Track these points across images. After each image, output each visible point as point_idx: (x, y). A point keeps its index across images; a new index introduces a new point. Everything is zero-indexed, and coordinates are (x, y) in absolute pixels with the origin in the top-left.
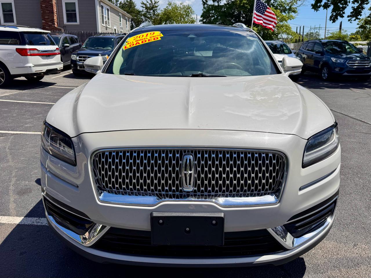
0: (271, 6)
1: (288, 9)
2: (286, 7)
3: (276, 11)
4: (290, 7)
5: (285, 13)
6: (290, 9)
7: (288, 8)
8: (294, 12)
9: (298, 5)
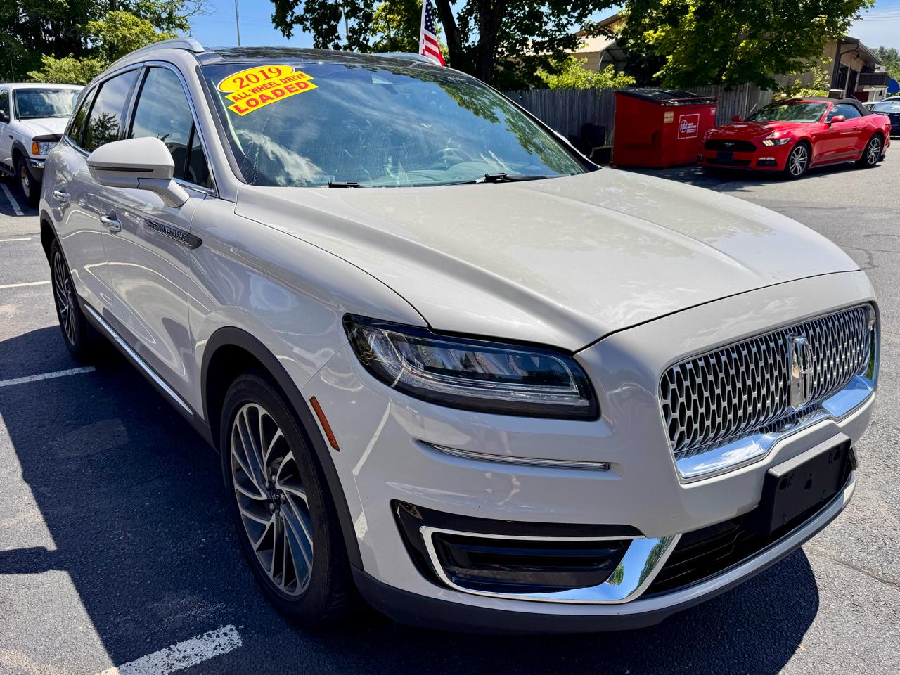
0: (121, 7)
1: (166, 19)
2: (160, 14)
3: (142, 23)
4: (170, 14)
5: (161, 28)
6: (170, 20)
7: (164, 16)
8: (181, 26)
9: (188, 12)
